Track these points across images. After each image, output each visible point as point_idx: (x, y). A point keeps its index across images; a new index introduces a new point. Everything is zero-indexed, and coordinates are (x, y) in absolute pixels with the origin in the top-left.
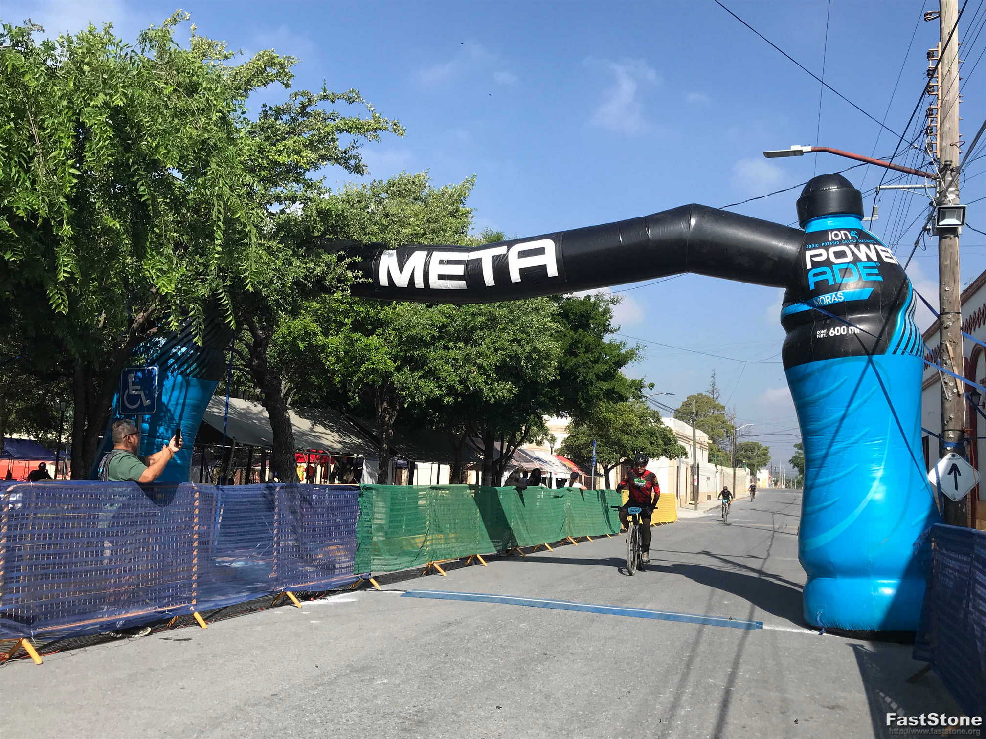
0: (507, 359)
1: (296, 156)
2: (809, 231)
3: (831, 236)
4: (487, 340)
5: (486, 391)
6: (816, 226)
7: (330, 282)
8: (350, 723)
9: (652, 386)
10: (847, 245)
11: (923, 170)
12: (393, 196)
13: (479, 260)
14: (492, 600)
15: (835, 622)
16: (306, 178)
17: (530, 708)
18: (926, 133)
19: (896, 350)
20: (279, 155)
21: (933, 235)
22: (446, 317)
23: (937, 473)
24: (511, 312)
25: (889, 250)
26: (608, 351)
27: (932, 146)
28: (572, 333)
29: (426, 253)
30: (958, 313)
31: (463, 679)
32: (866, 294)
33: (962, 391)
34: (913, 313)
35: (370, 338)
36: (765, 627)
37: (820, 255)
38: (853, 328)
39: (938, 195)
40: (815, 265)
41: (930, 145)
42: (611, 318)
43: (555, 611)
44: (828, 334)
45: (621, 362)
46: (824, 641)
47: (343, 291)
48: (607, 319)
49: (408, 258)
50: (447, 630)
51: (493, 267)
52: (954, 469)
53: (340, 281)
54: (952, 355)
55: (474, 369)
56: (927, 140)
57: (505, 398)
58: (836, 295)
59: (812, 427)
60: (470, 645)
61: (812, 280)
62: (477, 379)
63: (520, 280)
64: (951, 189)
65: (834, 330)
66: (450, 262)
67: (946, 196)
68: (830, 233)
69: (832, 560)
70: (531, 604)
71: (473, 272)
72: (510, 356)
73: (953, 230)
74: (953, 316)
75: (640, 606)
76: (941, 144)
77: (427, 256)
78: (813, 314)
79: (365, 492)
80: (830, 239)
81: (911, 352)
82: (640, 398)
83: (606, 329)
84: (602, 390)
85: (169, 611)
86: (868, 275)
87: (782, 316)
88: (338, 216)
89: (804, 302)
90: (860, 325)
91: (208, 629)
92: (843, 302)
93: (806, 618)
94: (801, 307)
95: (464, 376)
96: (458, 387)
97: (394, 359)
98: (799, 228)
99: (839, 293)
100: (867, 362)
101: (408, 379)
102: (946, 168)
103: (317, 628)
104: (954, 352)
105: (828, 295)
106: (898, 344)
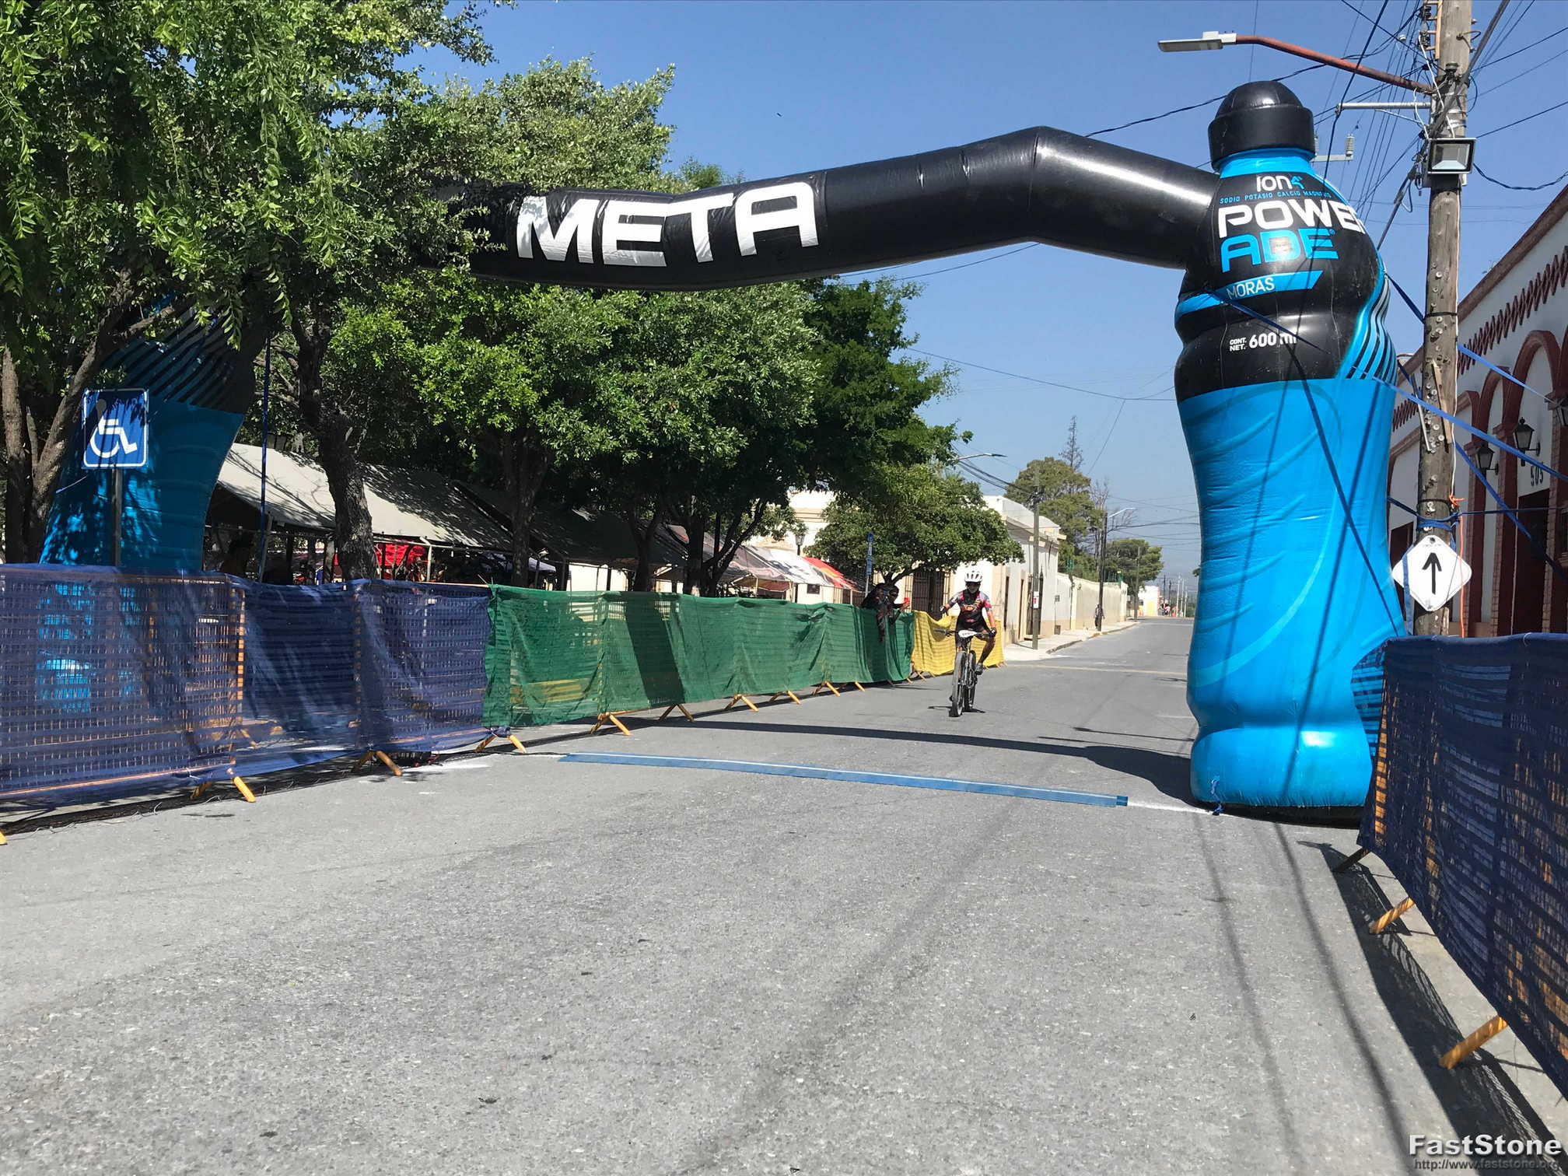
0: (730, 389)
1: (377, 31)
2: (1225, 175)
3: (1260, 184)
4: (697, 356)
5: (694, 443)
6: (1236, 168)
7: (436, 249)
8: (503, 913)
9: (968, 437)
10: (1285, 199)
11: (1412, 78)
12: (540, 103)
13: (686, 219)
14: (705, 766)
15: (1238, 795)
16: (394, 70)
17: (770, 895)
18: (1420, 15)
19: (1353, 371)
20: (349, 30)
21: (1423, 186)
22: (627, 316)
23: (1406, 567)
24: (737, 307)
25: (1352, 211)
26: (897, 378)
27: (1428, 39)
28: (837, 347)
29: (595, 203)
30: (1453, 314)
31: (668, 863)
32: (1305, 281)
33: (1451, 438)
34: (1383, 312)
35: (496, 348)
36: (1129, 803)
37: (1241, 215)
38: (1284, 335)
39: (1433, 120)
40: (1233, 231)
41: (1427, 39)
42: (903, 321)
43: (804, 781)
44: (1247, 344)
45: (918, 396)
46: (1219, 822)
47: (459, 263)
48: (897, 323)
49: (567, 211)
50: (637, 804)
51: (710, 229)
52: (1433, 560)
53: (452, 247)
54: (1439, 381)
55: (674, 403)
56: (1422, 28)
57: (725, 455)
58: (1263, 281)
59: (1215, 494)
60: (675, 821)
61: (1226, 256)
62: (678, 422)
63: (755, 252)
64: (1452, 111)
65: (1257, 338)
66: (635, 220)
67: (1445, 123)
68: (1258, 179)
69: (1238, 700)
70: (767, 771)
71: (677, 234)
72: (730, 383)
73: (1453, 179)
74: (1446, 320)
75: (937, 776)
76: (1443, 35)
77: (599, 208)
78: (1224, 312)
79: (499, 599)
80: (1259, 190)
81: (1377, 373)
82: (948, 457)
83: (895, 340)
84: (885, 443)
85: (195, 774)
87: (1177, 315)
88: (448, 135)
89: (1213, 291)
90: (1297, 327)
91: (258, 803)
92: (1273, 293)
93: (1195, 789)
94: (1207, 301)
95: (657, 416)
96: (647, 433)
97: (537, 386)
98: (1212, 171)
99: (1268, 278)
100: (1302, 392)
101: (562, 420)
102: (1450, 75)
103: (431, 800)
104: (1444, 377)
105: (1248, 282)
106: (1357, 363)
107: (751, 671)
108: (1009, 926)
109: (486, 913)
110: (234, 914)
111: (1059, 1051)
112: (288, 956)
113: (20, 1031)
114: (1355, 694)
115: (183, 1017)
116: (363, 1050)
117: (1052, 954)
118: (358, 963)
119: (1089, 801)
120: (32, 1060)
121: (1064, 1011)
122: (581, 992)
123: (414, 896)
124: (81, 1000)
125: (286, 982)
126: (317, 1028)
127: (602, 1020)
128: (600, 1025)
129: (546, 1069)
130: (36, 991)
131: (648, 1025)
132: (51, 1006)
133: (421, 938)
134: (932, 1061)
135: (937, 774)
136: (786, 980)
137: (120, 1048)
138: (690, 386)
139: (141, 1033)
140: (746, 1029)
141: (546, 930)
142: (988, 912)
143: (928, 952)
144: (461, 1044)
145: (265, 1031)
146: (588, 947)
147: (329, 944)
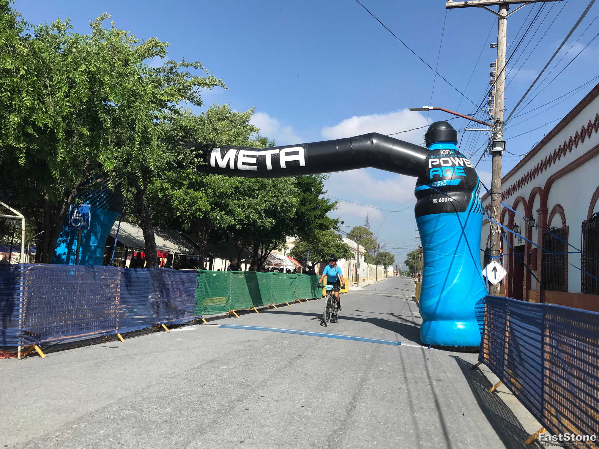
0: (271, 207)
1: (171, 97)
2: (431, 149)
3: (442, 152)
4: (261, 196)
5: (259, 223)
6: (434, 147)
7: (186, 164)
8: (215, 385)
9: (343, 222)
10: (449, 157)
11: (486, 122)
12: (219, 119)
13: (264, 157)
14: (266, 330)
15: (436, 342)
17: (299, 379)
18: (489, 104)
19: (470, 210)
20: (163, 96)
21: (490, 154)
22: (239, 183)
23: (486, 271)
24: (274, 181)
25: (468, 160)
26: (321, 204)
28: (303, 194)
29: (236, 150)
30: (500, 193)
31: (263, 367)
32: (457, 182)
33: (500, 231)
34: (479, 192)
35: (198, 192)
36: (402, 344)
37: (436, 162)
38: (450, 199)
39: (493, 135)
40: (433, 166)
41: (490, 110)
42: (323, 186)
43: (299, 336)
44: (438, 201)
45: (327, 209)
46: (431, 351)
47: (193, 168)
48: (321, 187)
49: (226, 153)
50: (248, 344)
51: (272, 160)
52: (495, 269)
53: (191, 163)
54: (496, 214)
55: (253, 211)
56: (489, 108)
57: (269, 227)
58: (443, 182)
59: (428, 246)
60: (261, 351)
61: (432, 174)
62: (254, 216)
63: (285, 167)
64: (500, 132)
65: (441, 199)
66: (248, 156)
67: (497, 136)
70: (286, 332)
71: (261, 162)
72: (272, 205)
73: (499, 153)
74: (497, 195)
75: (340, 334)
76: (495, 110)
77: (237, 152)
78: (431, 191)
79: (201, 274)
80: (441, 154)
81: (477, 211)
82: (337, 228)
83: (320, 192)
84: (317, 223)
85: (105, 333)
86: (459, 173)
87: (415, 190)
88: (191, 129)
89: (427, 185)
90: (454, 197)
91: (125, 343)
92: (446, 186)
93: (422, 340)
94: (425, 187)
95: (248, 214)
96: (244, 219)
97: (211, 204)
98: (426, 147)
99: (445, 181)
100: (457, 217)
101: (218, 215)
102: (497, 122)
103: (182, 342)
104: (497, 212)
105: (439, 182)
106: (472, 208)
107: (275, 296)
108: (377, 391)
109: (209, 386)
110: (128, 386)
111: (405, 438)
112: (148, 402)
113: (65, 432)
114: (476, 312)
115: (120, 426)
116: (182, 439)
117: (393, 401)
118: (172, 404)
119: (389, 343)
120: (72, 444)
121: (402, 423)
122: (248, 417)
123: (184, 379)
124: (83, 419)
125: (150, 412)
126: (164, 430)
127: (257, 427)
128: (256, 429)
129: (242, 446)
130: (67, 416)
131: (272, 429)
132: (73, 423)
133: (190, 395)
134: (366, 443)
135: (340, 333)
136: (312, 412)
137: (99, 439)
138: (259, 205)
139: (106, 433)
140: (304, 431)
141: (230, 392)
142: (369, 385)
143: (354, 401)
144: (213, 437)
145: (147, 432)
146: (245, 399)
147: (161, 397)
